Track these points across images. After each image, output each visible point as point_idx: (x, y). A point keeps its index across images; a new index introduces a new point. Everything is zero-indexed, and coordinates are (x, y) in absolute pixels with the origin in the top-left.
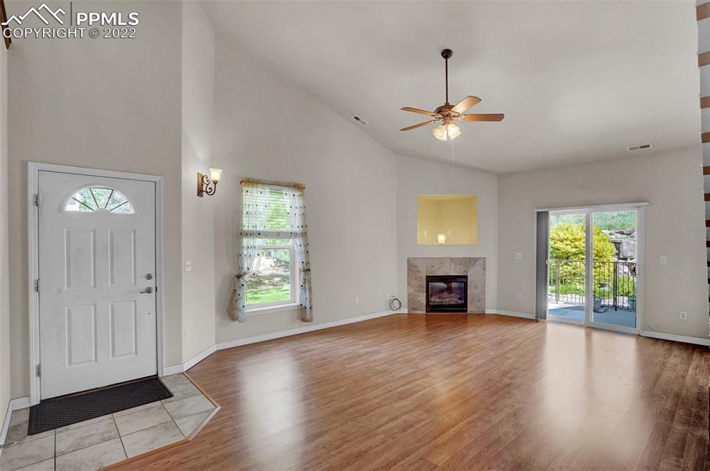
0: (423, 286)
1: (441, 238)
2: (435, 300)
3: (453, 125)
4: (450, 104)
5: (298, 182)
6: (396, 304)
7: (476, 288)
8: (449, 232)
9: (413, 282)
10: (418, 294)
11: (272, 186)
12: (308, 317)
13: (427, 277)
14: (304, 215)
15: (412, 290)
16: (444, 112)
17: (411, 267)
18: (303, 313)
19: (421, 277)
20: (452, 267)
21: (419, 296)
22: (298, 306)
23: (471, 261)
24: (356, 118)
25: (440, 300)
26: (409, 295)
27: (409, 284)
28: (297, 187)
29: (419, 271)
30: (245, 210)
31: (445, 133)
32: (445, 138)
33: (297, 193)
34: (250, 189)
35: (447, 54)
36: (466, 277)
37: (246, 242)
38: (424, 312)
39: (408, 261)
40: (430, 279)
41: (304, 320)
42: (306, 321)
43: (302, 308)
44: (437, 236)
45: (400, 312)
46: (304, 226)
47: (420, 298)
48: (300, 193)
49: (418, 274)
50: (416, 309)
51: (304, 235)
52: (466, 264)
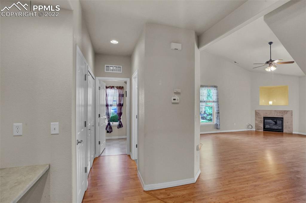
0: (262, 121)
1: (271, 103)
2: (267, 126)
3: (273, 67)
4: (272, 60)
5: (216, 85)
6: (250, 127)
7: (287, 123)
8: (275, 100)
9: (258, 119)
10: (259, 124)
11: (208, 87)
12: (218, 128)
13: (264, 117)
14: (217, 96)
15: (257, 122)
16: (270, 62)
17: (257, 113)
18: (217, 127)
19: (261, 117)
20: (276, 114)
21: (260, 124)
22: (215, 124)
23: (286, 112)
24: (235, 62)
25: (270, 127)
26: (256, 124)
27: (256, 120)
28: (215, 87)
29: (260, 115)
30: (201, 94)
31: (270, 69)
32: (270, 70)
33: (215, 89)
34: (202, 88)
35: (271, 43)
36: (283, 118)
37: (201, 104)
38: (263, 131)
39: (256, 111)
40: (265, 118)
41: (217, 129)
42: (218, 129)
43: (217, 125)
44: (269, 102)
45: (252, 130)
46: (218, 99)
47: (260, 125)
48: (216, 88)
49: (260, 116)
50: (259, 129)
51: (218, 102)
52: (282, 113)
